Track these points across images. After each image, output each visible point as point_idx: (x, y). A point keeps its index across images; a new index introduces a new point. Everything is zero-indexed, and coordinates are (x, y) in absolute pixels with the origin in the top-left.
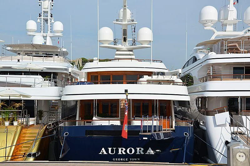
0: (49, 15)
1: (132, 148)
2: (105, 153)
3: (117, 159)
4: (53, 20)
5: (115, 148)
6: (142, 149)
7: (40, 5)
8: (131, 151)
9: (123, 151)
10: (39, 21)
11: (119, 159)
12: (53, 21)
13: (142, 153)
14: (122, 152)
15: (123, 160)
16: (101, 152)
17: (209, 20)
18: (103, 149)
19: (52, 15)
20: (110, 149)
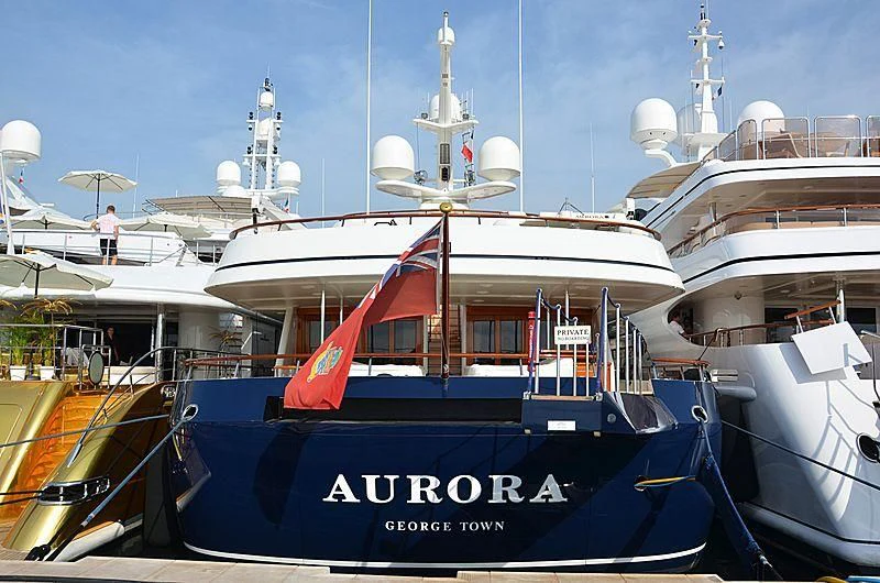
0: (270, 149)
1: (468, 477)
2: (350, 497)
3: (406, 526)
4: (278, 160)
5: (392, 478)
6: (517, 481)
7: (250, 129)
8: (464, 489)
9: (428, 490)
10: (246, 162)
11: (413, 526)
12: (277, 162)
13: (515, 498)
14: (424, 495)
15: (429, 527)
16: (333, 492)
17: (657, 131)
18: (341, 480)
19: (276, 148)
20: (371, 480)
